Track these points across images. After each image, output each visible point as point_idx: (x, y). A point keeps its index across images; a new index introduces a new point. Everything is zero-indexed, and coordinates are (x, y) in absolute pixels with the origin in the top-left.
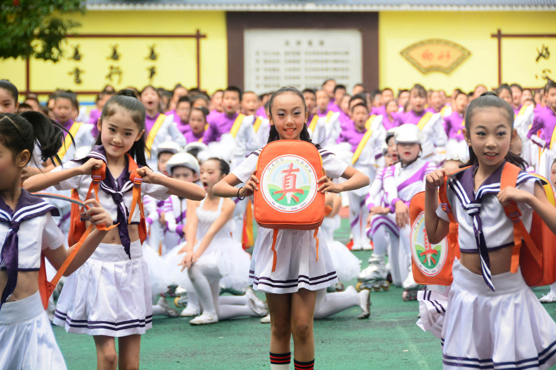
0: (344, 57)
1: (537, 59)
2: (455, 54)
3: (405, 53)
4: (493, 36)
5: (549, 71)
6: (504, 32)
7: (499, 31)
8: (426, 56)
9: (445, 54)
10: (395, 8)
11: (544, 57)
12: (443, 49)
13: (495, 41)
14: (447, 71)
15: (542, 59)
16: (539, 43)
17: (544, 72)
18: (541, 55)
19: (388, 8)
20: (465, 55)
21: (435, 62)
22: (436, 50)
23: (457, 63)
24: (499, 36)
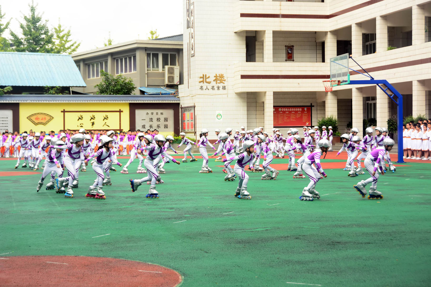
0: (6, 119)
1: (78, 120)
2: (48, 118)
3: (29, 118)
4: (62, 112)
5: (83, 124)
6: (66, 110)
7: (64, 110)
8: (37, 119)
9: (44, 118)
10: (25, 102)
11: (81, 119)
12: (44, 116)
13: (63, 113)
14: (44, 124)
15: (80, 120)
16: (79, 114)
17: (81, 124)
18: (79, 118)
19: (23, 102)
20: (52, 118)
21: (40, 121)
22: (40, 117)
23: (48, 121)
24: (64, 112)
